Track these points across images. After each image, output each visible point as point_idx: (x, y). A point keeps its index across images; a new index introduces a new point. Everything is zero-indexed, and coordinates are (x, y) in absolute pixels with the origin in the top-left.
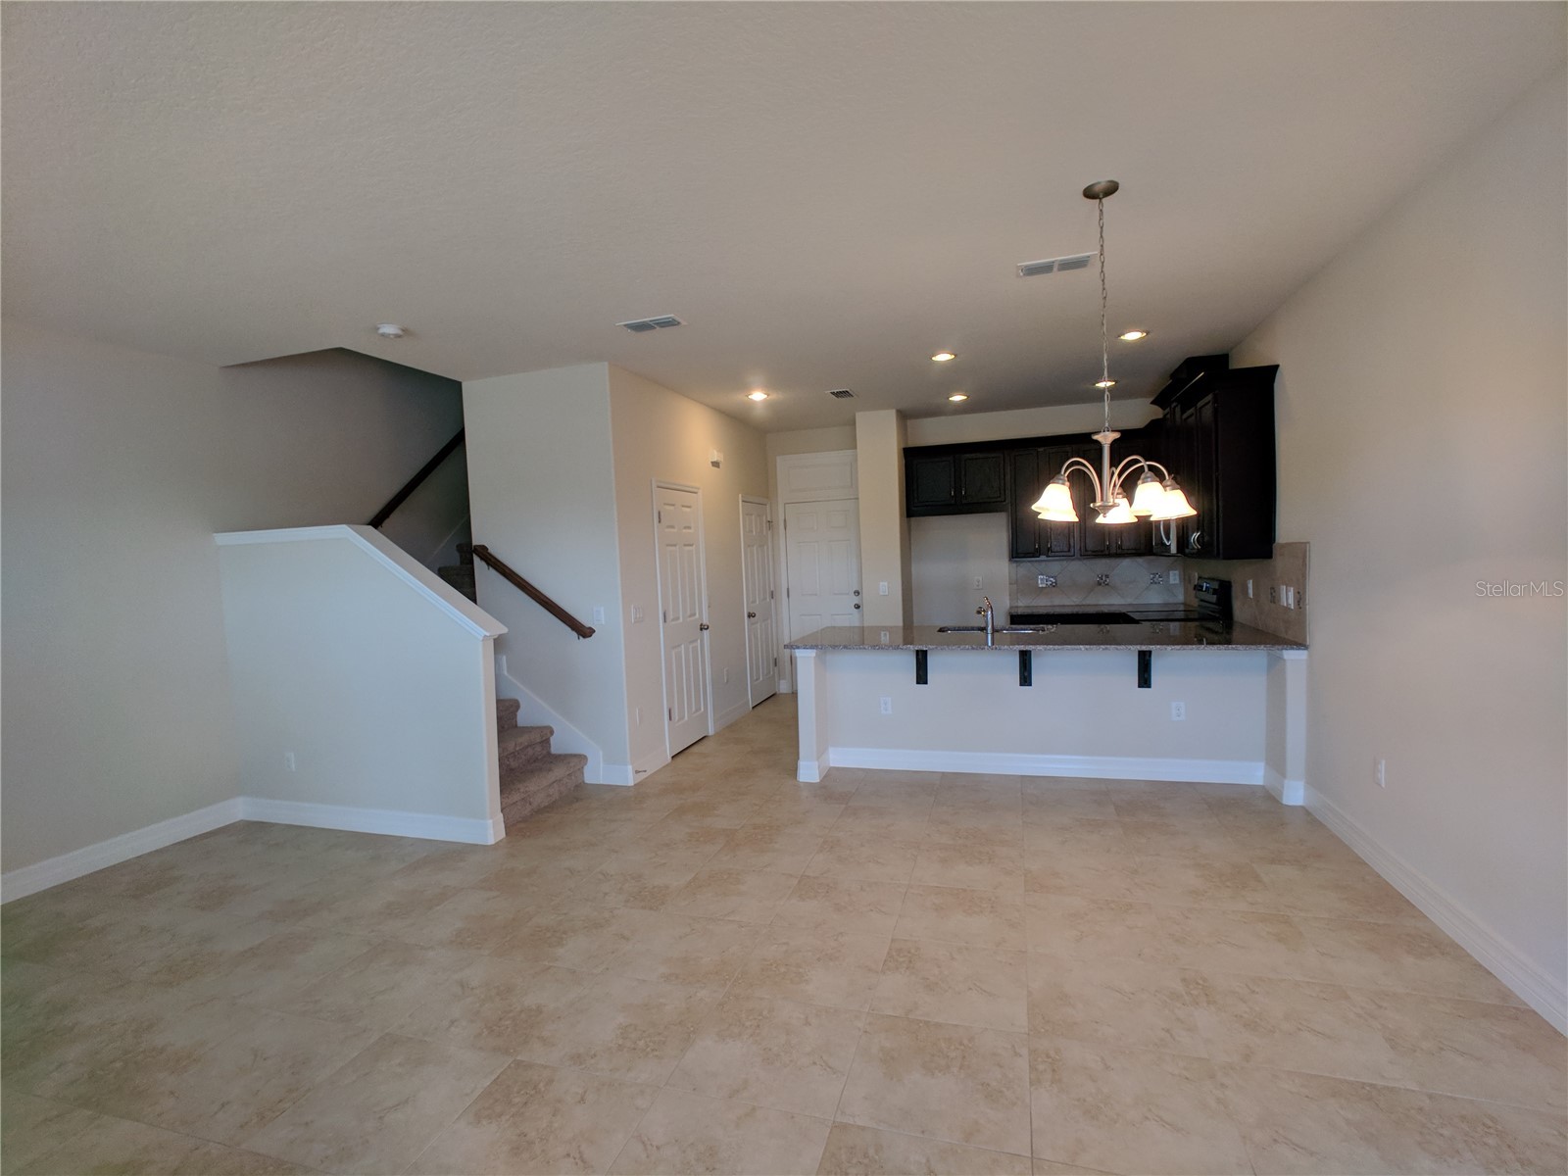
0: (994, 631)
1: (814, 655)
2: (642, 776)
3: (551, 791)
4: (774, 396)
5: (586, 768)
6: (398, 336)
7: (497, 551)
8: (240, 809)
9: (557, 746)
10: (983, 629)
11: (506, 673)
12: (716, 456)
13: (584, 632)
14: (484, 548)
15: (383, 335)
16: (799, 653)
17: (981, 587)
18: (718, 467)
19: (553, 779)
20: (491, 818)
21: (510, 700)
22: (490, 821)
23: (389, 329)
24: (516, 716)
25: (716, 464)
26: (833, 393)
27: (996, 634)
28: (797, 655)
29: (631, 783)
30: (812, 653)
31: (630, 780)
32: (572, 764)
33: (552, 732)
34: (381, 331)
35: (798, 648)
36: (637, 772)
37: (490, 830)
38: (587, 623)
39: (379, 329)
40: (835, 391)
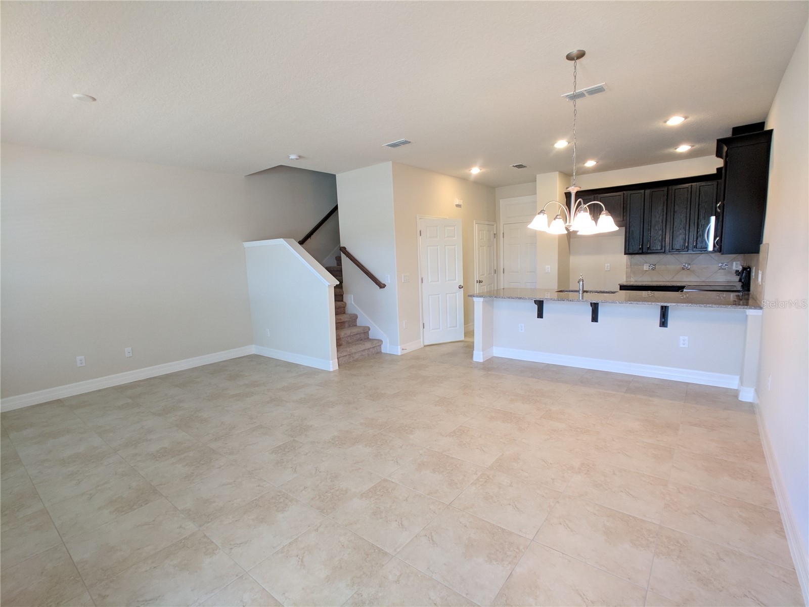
0: (584, 292)
1: (482, 300)
2: (404, 352)
3: (364, 353)
4: (483, 170)
5: (382, 345)
6: (297, 159)
7: (349, 249)
8: (253, 350)
9: (372, 335)
10: (578, 291)
11: (353, 303)
12: (457, 202)
13: (381, 286)
14: (344, 248)
15: (292, 159)
16: (475, 299)
17: (609, 270)
18: (461, 207)
19: (364, 348)
20: (332, 360)
21: (354, 314)
22: (331, 361)
23: (293, 157)
24: (356, 321)
25: (458, 206)
26: (513, 166)
27: (585, 294)
28: (474, 300)
29: (400, 354)
30: (481, 299)
31: (399, 352)
32: (374, 343)
33: (369, 329)
34: (290, 158)
35: (474, 297)
36: (403, 349)
37: (332, 365)
38: (383, 281)
39: (289, 157)
40: (515, 165)
